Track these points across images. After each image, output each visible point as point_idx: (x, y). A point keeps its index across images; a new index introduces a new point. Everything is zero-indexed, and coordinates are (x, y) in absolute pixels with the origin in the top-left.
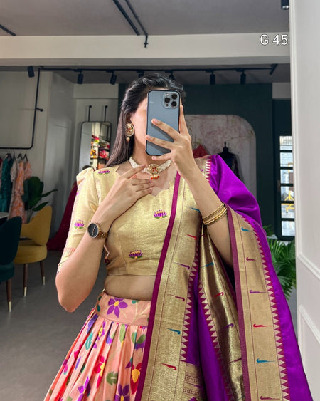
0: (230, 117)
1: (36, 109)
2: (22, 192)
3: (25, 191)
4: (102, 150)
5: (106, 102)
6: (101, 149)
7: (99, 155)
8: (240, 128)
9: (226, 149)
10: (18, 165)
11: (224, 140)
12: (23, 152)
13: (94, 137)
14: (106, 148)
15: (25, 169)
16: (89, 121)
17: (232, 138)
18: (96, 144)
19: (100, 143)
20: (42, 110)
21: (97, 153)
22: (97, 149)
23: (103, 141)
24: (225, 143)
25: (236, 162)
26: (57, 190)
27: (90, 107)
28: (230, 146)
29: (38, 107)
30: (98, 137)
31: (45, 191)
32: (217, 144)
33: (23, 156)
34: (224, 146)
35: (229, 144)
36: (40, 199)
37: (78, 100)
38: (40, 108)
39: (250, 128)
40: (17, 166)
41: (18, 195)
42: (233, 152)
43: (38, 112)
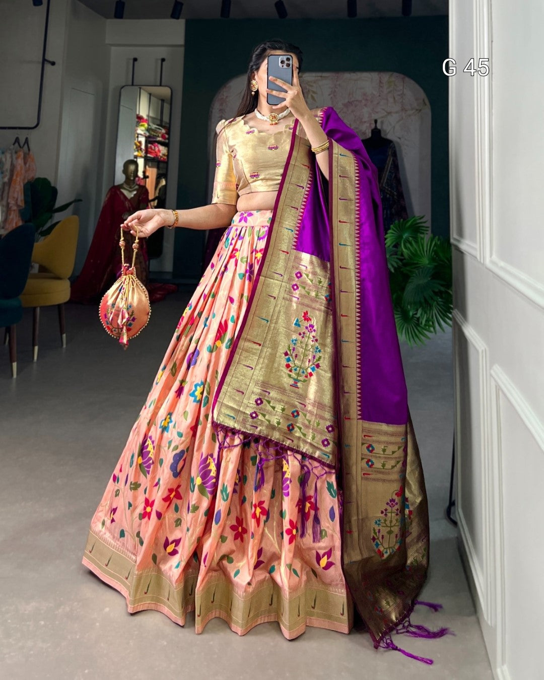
0: (385, 77)
1: (44, 60)
2: (21, 203)
3: (26, 202)
4: (152, 143)
5: (162, 52)
6: (150, 140)
7: (147, 152)
8: (402, 95)
9: (376, 132)
10: (14, 156)
11: (375, 116)
12: (22, 135)
13: (140, 118)
14: (159, 139)
15: (25, 163)
16: (133, 85)
17: (389, 113)
18: (141, 130)
19: (148, 130)
20: (53, 64)
21: (143, 147)
22: (143, 140)
23: (154, 126)
24: (376, 121)
25: (395, 154)
26: (80, 200)
27: (135, 60)
28: (385, 127)
29: (47, 58)
30: (145, 117)
31: (59, 203)
32: (362, 122)
33: (22, 141)
34: (373, 126)
35: (382, 123)
36: (51, 217)
37: (113, 48)
38: (51, 59)
39: (422, 94)
40: (12, 157)
41: (15, 208)
42: (389, 137)
43: (48, 67)
